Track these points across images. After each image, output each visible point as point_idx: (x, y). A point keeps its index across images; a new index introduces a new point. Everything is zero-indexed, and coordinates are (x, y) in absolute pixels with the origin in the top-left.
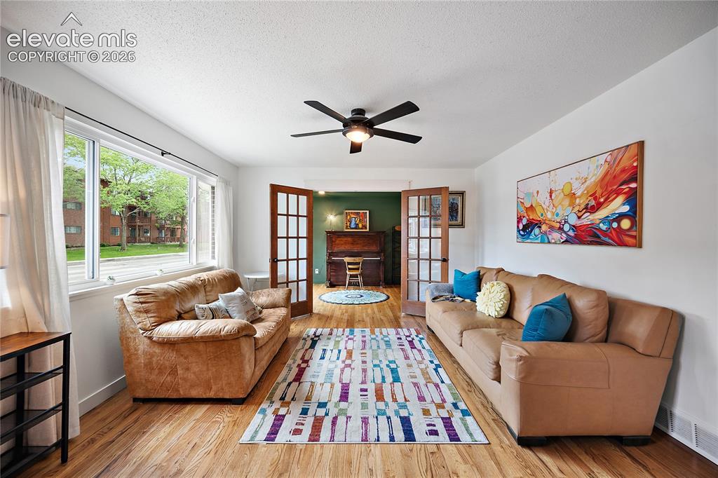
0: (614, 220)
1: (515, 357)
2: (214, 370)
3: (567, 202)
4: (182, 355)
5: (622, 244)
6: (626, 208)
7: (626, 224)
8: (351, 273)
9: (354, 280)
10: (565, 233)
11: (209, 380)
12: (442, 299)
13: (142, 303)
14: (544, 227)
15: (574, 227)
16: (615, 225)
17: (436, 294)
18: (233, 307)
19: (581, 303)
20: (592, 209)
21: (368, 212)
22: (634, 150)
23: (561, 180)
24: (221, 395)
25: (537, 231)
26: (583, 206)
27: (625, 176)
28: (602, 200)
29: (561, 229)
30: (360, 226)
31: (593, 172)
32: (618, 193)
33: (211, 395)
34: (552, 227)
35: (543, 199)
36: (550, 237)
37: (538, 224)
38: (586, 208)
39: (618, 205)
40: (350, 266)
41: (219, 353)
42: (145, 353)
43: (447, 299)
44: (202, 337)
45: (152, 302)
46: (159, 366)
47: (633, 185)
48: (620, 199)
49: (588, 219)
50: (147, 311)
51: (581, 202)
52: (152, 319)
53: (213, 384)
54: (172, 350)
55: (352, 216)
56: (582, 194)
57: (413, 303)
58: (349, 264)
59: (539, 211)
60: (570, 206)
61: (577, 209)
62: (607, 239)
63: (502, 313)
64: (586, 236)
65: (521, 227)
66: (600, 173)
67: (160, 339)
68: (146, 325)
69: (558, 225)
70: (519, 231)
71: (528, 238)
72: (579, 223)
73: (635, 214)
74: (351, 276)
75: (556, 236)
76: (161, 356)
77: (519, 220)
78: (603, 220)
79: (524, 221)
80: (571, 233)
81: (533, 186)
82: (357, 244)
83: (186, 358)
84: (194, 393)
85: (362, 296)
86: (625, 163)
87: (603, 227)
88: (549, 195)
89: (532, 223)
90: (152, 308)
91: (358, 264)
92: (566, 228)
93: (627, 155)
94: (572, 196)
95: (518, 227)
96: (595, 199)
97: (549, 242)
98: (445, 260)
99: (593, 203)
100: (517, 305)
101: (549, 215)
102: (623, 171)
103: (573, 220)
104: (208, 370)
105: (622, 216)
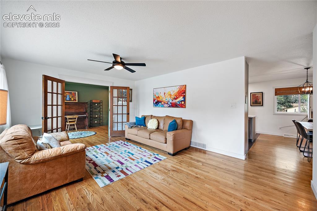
0: (180, 102)
1: (172, 135)
2: (70, 169)
3: (169, 96)
4: (51, 167)
5: (182, 107)
6: (183, 99)
7: (183, 103)
8: (71, 124)
9: (72, 127)
10: (169, 104)
11: (67, 175)
12: (133, 127)
13: (19, 144)
14: (162, 103)
15: (171, 103)
16: (181, 103)
17: (132, 126)
18: (53, 142)
19: (178, 121)
20: (176, 99)
21: (77, 92)
22: (184, 86)
23: (168, 90)
24: (72, 180)
25: (160, 104)
26: (173, 98)
27: (183, 92)
28: (178, 97)
29: (167, 103)
30: (72, 99)
31: (176, 90)
32: (181, 96)
33: (67, 182)
34: (165, 103)
35: (162, 95)
36: (164, 106)
37: (161, 102)
38: (174, 98)
39: (181, 98)
40: (70, 120)
41: (74, 160)
42: (20, 173)
43: (136, 127)
44: (66, 154)
45: (26, 142)
46: (32, 178)
47: (184, 94)
48: (182, 97)
49: (174, 101)
50: (24, 148)
51: (173, 97)
52: (29, 152)
53: (68, 176)
54: (44, 166)
55: (67, 94)
56: (173, 95)
57: (115, 131)
58: (69, 119)
59: (161, 98)
60: (170, 97)
61: (172, 98)
62: (179, 106)
63: (157, 127)
64: (174, 105)
65: (155, 102)
66: (178, 90)
67: (37, 161)
68: (24, 156)
69: (167, 102)
70: (154, 104)
71: (157, 106)
72: (172, 102)
73: (184, 101)
74: (71, 125)
75: (166, 105)
76: (35, 171)
77: (154, 100)
78: (178, 102)
79: (156, 101)
80: (170, 105)
81: (159, 91)
82: (72, 109)
83: (53, 167)
84: (56, 185)
85: (82, 134)
86: (183, 89)
87: (178, 103)
88: (164, 94)
89: (158, 101)
90: (27, 146)
91: (76, 118)
92: (169, 103)
93: (183, 87)
94: (171, 95)
95: (154, 102)
96: (176, 96)
97: (164, 107)
98: (128, 114)
99: (176, 97)
100: (160, 124)
101: (164, 100)
102: (182, 91)
103: (171, 101)
104: (67, 169)
105: (182, 101)
